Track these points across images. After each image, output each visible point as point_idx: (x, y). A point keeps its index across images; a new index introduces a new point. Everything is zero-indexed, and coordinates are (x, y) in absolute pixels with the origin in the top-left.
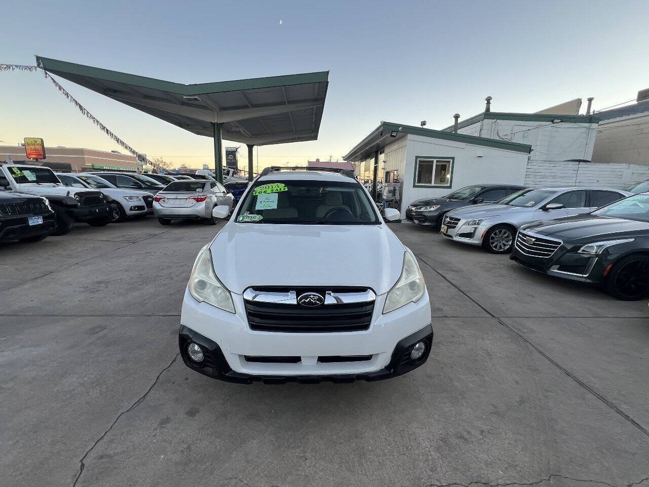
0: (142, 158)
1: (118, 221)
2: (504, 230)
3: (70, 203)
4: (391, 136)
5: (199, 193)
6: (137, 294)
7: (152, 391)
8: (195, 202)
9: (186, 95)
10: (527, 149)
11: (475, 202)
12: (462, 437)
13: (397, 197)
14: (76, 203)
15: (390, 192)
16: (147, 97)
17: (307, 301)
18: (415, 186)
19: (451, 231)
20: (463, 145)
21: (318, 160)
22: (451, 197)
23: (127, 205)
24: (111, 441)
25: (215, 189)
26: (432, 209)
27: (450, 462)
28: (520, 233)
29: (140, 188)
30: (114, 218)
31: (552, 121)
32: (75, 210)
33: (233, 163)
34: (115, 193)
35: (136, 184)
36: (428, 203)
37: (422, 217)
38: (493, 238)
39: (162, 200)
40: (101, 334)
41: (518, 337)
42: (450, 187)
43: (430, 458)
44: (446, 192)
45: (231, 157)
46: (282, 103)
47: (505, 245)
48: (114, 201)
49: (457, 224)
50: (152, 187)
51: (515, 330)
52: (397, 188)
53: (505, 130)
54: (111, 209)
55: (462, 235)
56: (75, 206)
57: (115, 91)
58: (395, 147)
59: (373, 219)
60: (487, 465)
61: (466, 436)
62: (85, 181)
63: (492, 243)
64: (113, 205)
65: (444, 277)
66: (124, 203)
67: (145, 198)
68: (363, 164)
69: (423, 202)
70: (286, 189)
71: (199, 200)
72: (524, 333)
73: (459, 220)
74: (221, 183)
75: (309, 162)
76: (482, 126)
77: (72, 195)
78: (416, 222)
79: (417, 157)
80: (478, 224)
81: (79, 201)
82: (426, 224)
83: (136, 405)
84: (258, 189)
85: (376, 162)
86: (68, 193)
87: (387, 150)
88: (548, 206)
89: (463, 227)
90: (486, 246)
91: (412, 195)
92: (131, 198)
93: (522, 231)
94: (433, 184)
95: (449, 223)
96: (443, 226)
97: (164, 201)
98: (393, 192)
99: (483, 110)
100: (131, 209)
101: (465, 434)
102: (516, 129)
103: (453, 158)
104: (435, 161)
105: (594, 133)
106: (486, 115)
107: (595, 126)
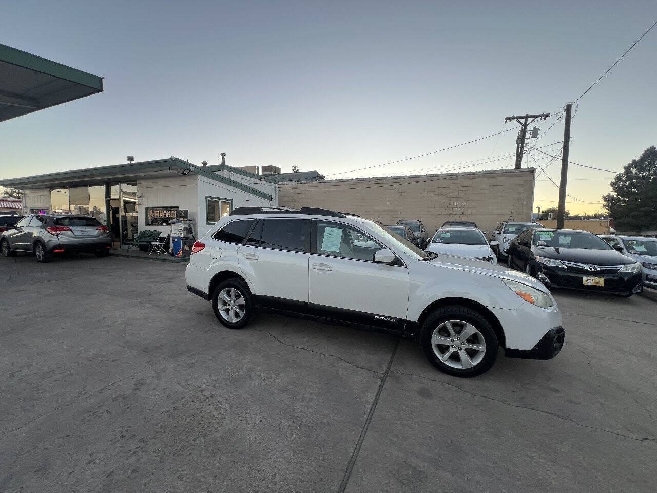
4: (183, 173)
18: (207, 224)
20: (237, 190)
31: (260, 179)
58: (165, 183)
79: (206, 196)
85: (109, 195)
87: (144, 185)
98: (189, 229)
103: (232, 200)
104: (220, 201)
105: (277, 190)
106: (223, 166)
107: (277, 186)
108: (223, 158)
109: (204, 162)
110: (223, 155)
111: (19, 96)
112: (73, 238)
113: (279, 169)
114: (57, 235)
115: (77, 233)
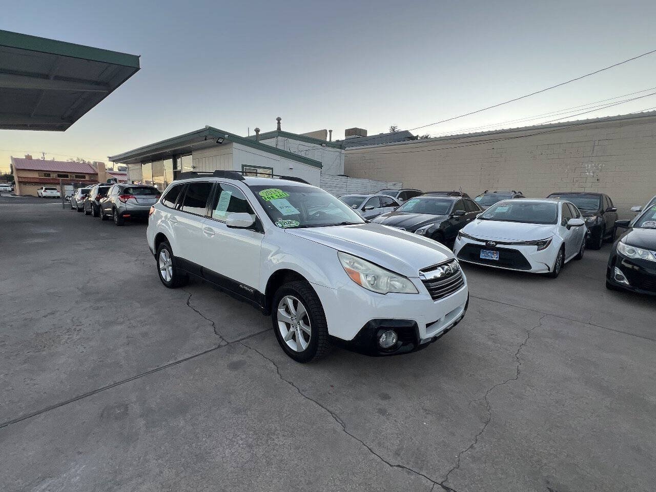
4: (217, 142)
10: (319, 165)
21: (29, 157)
31: (321, 145)
58: (211, 153)
70: (288, 195)
76: (277, 140)
79: (243, 166)
83: (338, 420)
84: (262, 194)
85: (176, 167)
88: (365, 208)
102: (302, 148)
103: (272, 169)
104: (258, 170)
105: (343, 157)
106: (279, 133)
107: (343, 151)
108: (279, 123)
109: (257, 128)
110: (279, 120)
111: (97, 83)
112: (137, 205)
113: (365, 132)
114: (125, 202)
115: (140, 201)
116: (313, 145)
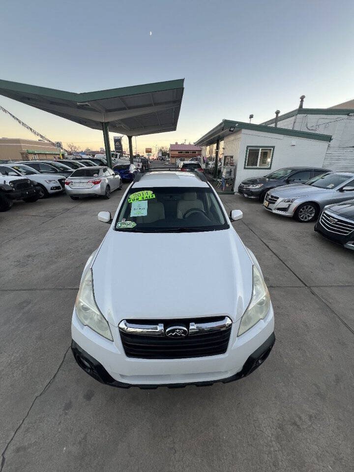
0: (59, 145)
1: (44, 197)
2: (309, 206)
3: (7, 189)
4: (230, 131)
5: (95, 178)
6: (53, 267)
7: (60, 372)
8: (93, 185)
9: (79, 102)
10: (328, 139)
11: (288, 182)
12: (295, 424)
13: (233, 176)
14: (11, 189)
15: (227, 172)
16: (52, 103)
17: (173, 334)
18: (245, 168)
19: (271, 206)
21: (176, 143)
22: (270, 177)
23: (48, 186)
24: (27, 430)
25: (107, 173)
26: (257, 187)
27: (288, 455)
28: (324, 213)
29: (56, 172)
30: (41, 195)
31: (348, 115)
32: (12, 194)
33: (119, 147)
34: (38, 178)
35: (53, 169)
36: (254, 182)
37: (250, 193)
38: (301, 212)
39: (71, 184)
40: (26, 309)
41: (327, 308)
42: (270, 168)
43: (272, 449)
44: (267, 173)
45: (118, 144)
46: (150, 105)
47: (309, 216)
48: (39, 185)
49: (276, 201)
50: (64, 171)
51: (323, 300)
52: (232, 170)
53: (312, 123)
54: (38, 191)
55: (279, 209)
56: (11, 191)
57: (29, 99)
58: (232, 138)
59: (223, 222)
60: (317, 458)
61: (299, 423)
62: (17, 170)
63: (300, 216)
64: (38, 188)
65: (268, 246)
66: (46, 185)
67: (60, 181)
68: (208, 147)
69: (250, 181)
70: (154, 197)
71: (96, 183)
72: (330, 303)
73: (278, 198)
74: (111, 168)
75: (171, 145)
76: (295, 119)
77: (8, 183)
78: (246, 195)
79: (248, 147)
80: (292, 202)
81: (13, 187)
82: (252, 197)
83: (47, 388)
84: (132, 196)
85: (218, 148)
86: (5, 181)
87: (226, 139)
88: (344, 189)
89: (280, 203)
90: (295, 218)
91: (243, 175)
92: (50, 181)
93: (326, 212)
94: (258, 166)
95: (270, 199)
96: (265, 201)
97: (72, 184)
98: (230, 173)
99: (297, 107)
100: (51, 189)
101: (297, 419)
102: (321, 121)
103: (274, 147)
104: (261, 149)
106: (300, 111)
108: (302, 101)
110: (302, 98)
116: (336, 116)
